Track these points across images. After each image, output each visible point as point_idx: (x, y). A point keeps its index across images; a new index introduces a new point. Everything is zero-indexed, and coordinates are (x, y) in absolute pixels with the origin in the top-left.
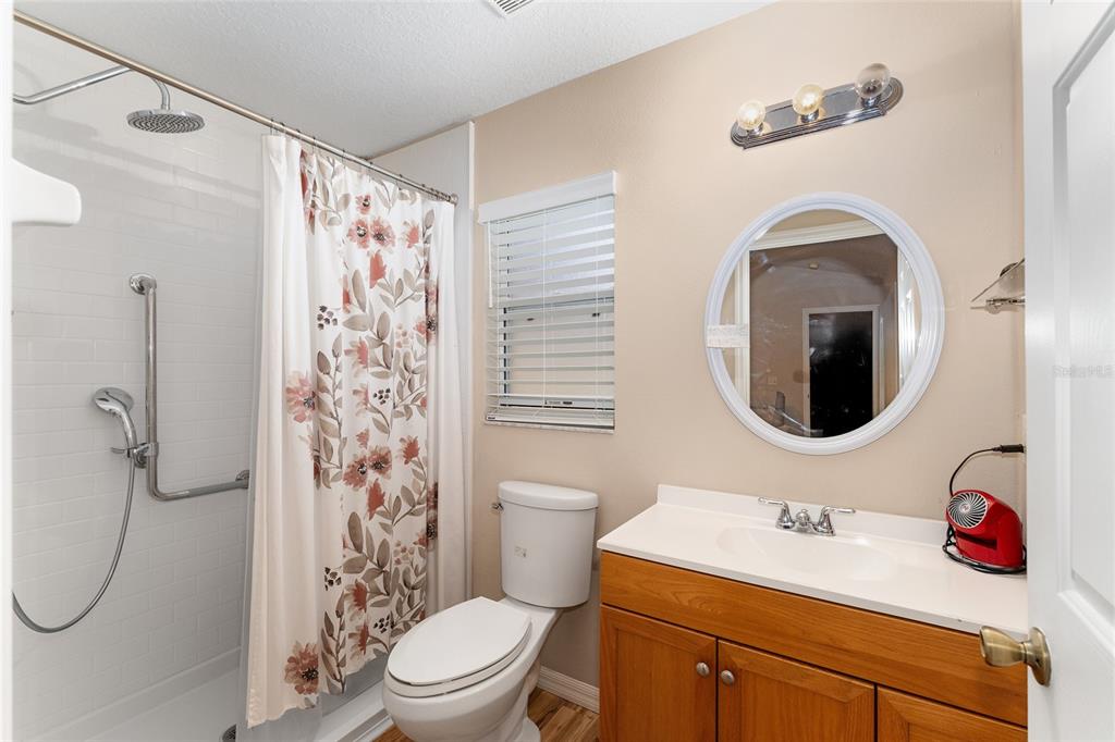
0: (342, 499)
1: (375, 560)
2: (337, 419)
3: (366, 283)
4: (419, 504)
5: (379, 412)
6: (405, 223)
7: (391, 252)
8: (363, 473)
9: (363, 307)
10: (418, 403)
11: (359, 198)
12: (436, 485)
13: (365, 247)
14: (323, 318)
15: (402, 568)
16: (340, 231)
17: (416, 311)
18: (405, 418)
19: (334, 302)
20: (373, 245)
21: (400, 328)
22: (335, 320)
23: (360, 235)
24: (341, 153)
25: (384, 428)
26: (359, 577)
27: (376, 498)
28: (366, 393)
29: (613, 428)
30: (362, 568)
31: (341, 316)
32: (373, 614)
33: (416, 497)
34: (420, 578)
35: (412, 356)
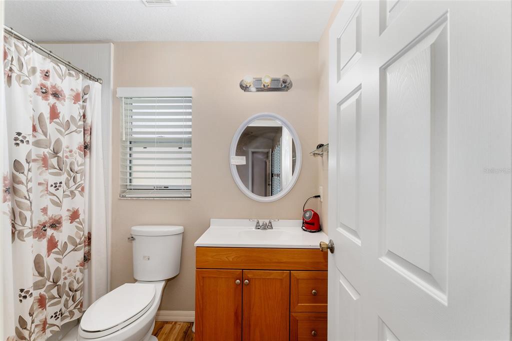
0: (32, 247)
1: (51, 280)
2: (29, 200)
3: (48, 121)
4: (80, 244)
5: (54, 195)
6: (72, 90)
7: (63, 105)
8: (45, 230)
9: (45, 134)
10: (80, 189)
11: (42, 71)
12: (90, 234)
13: (47, 100)
14: (18, 139)
15: (67, 282)
16: (30, 89)
17: (78, 139)
18: (71, 198)
19: (27, 131)
20: (52, 100)
21: (68, 148)
22: (28, 141)
23: (43, 92)
24: (31, 42)
25: (58, 204)
26: (42, 291)
27: (52, 244)
28: (47, 185)
29: (190, 197)
30: (44, 285)
31: (31, 139)
32: (50, 310)
33: (78, 241)
34: (80, 284)
35: (76, 163)
